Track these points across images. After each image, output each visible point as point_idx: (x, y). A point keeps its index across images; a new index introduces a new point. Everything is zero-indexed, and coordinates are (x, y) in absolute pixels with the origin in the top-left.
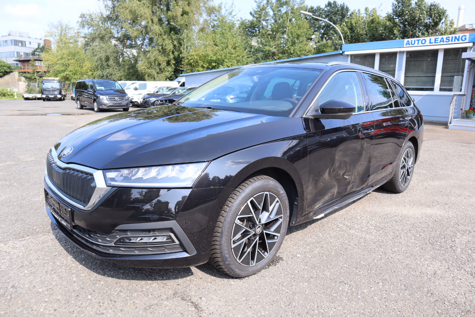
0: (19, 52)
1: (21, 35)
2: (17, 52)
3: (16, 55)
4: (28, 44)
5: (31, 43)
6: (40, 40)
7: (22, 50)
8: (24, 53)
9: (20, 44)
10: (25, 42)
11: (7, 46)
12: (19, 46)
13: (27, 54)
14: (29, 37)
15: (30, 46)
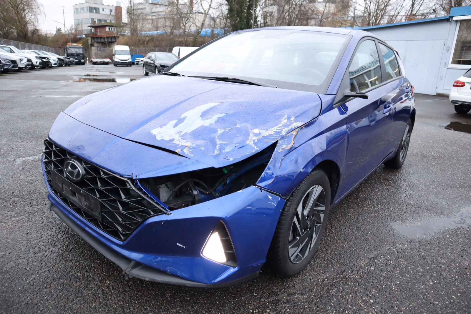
0: (93, 19)
1: (96, 2)
2: (92, 19)
3: (90, 22)
4: (101, 10)
5: (104, 10)
6: (112, 7)
7: (96, 17)
8: (98, 19)
9: (94, 11)
10: (99, 9)
11: (84, 13)
12: (93, 12)
13: (100, 20)
14: (103, 4)
15: (103, 12)
